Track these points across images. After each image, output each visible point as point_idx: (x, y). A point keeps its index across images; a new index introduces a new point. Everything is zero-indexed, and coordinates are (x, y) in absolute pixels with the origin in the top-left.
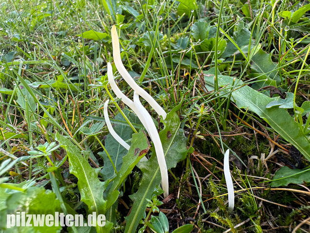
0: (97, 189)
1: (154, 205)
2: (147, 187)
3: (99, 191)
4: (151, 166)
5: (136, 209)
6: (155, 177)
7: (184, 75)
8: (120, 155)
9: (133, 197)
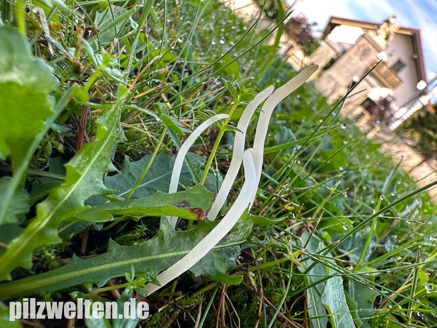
0: (92, 182)
1: (132, 285)
2: (142, 256)
3: (90, 186)
4: (172, 240)
5: (100, 264)
6: (163, 258)
7: (286, 206)
8: (144, 190)
9: (113, 245)
